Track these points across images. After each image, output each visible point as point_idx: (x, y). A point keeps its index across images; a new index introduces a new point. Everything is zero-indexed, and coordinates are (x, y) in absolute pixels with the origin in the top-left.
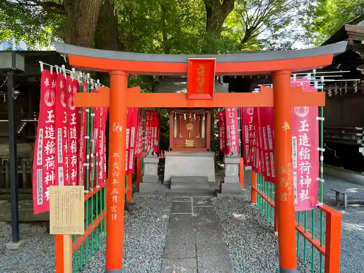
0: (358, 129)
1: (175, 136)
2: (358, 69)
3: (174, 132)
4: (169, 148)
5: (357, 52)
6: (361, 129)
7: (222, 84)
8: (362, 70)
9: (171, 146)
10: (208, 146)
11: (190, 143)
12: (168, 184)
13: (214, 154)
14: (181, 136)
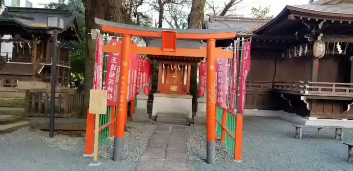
0: (302, 82)
1: (163, 83)
2: (305, 37)
3: (162, 79)
4: (157, 91)
5: (305, 24)
6: (304, 82)
7: (202, 43)
8: (308, 38)
9: (158, 89)
10: (188, 91)
11: (174, 88)
12: (155, 118)
13: (191, 97)
14: (167, 82)
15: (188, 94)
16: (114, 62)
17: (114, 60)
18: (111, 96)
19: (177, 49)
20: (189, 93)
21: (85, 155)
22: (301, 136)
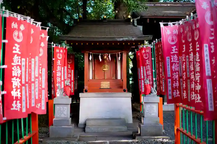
1: (91, 78)
3: (90, 74)
4: (84, 90)
9: (86, 87)
10: (125, 87)
11: (105, 84)
12: (83, 126)
14: (96, 78)
15: (125, 91)
18: (19, 105)
20: (126, 89)
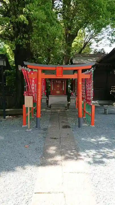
3: (52, 88)
4: (50, 94)
11: (58, 92)
12: (50, 107)
13: (67, 96)
14: (55, 90)
16: (33, 82)
17: (33, 81)
19: (63, 75)
20: (66, 94)
21: (23, 126)
22: (107, 113)
